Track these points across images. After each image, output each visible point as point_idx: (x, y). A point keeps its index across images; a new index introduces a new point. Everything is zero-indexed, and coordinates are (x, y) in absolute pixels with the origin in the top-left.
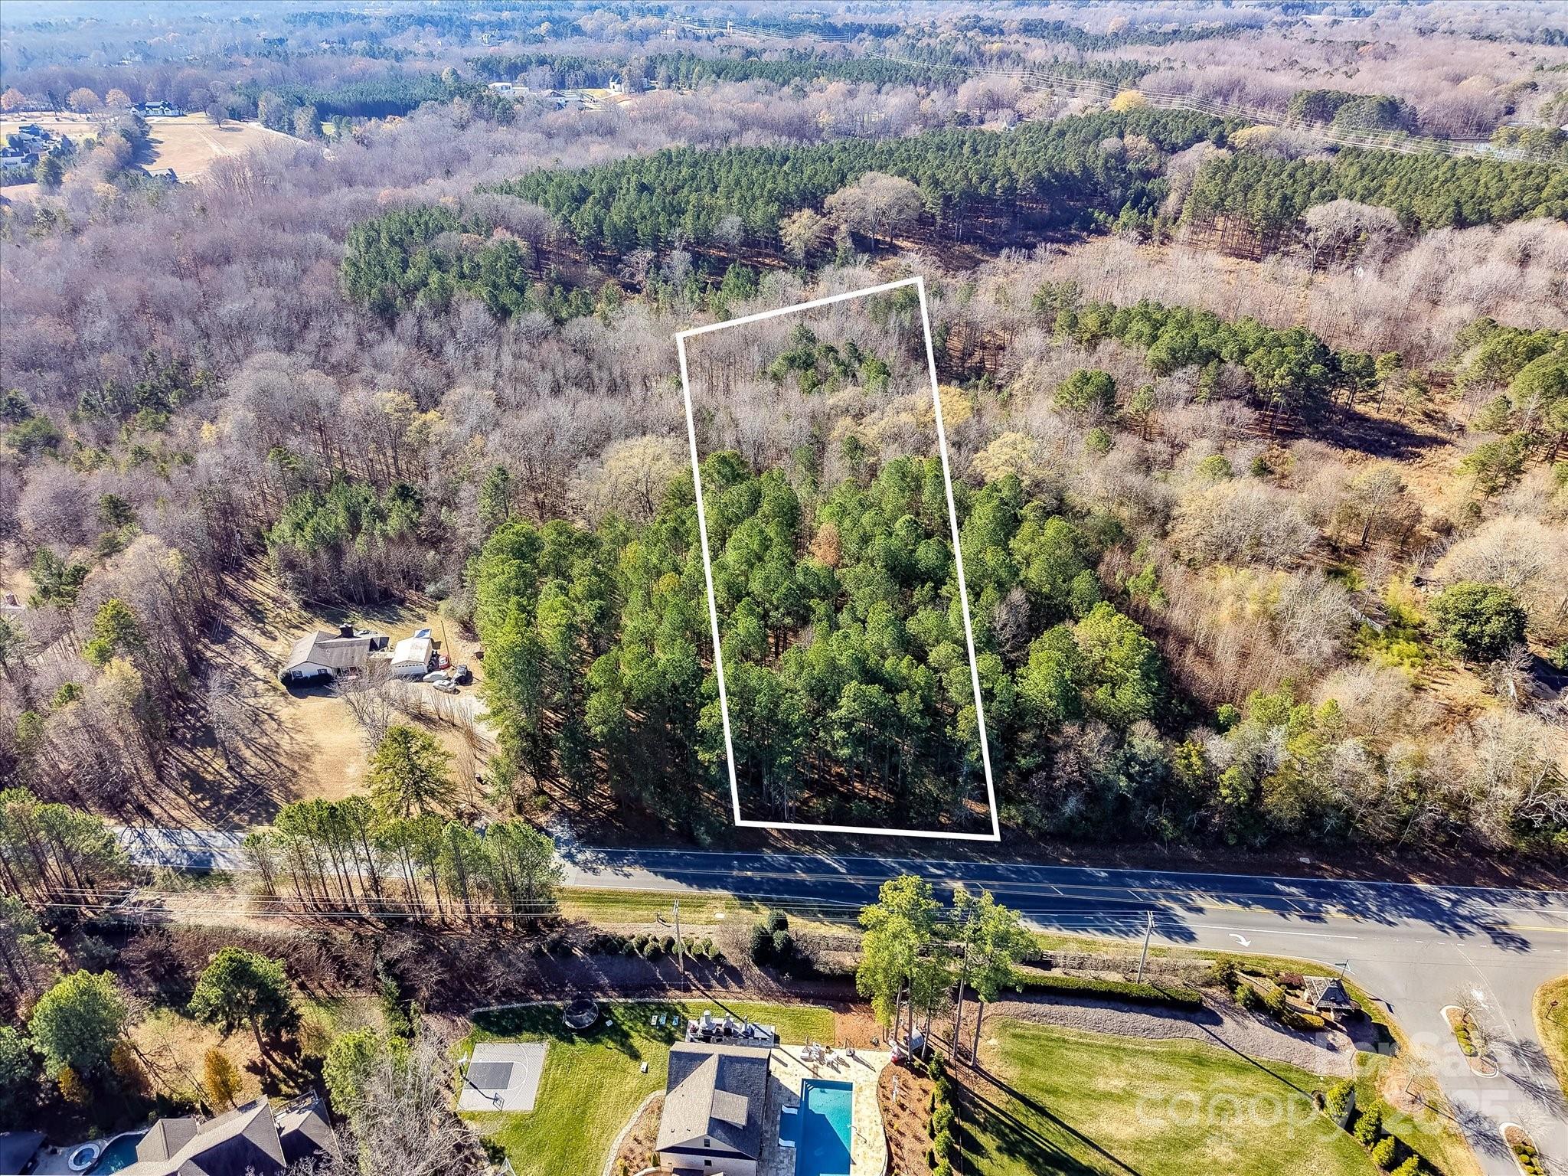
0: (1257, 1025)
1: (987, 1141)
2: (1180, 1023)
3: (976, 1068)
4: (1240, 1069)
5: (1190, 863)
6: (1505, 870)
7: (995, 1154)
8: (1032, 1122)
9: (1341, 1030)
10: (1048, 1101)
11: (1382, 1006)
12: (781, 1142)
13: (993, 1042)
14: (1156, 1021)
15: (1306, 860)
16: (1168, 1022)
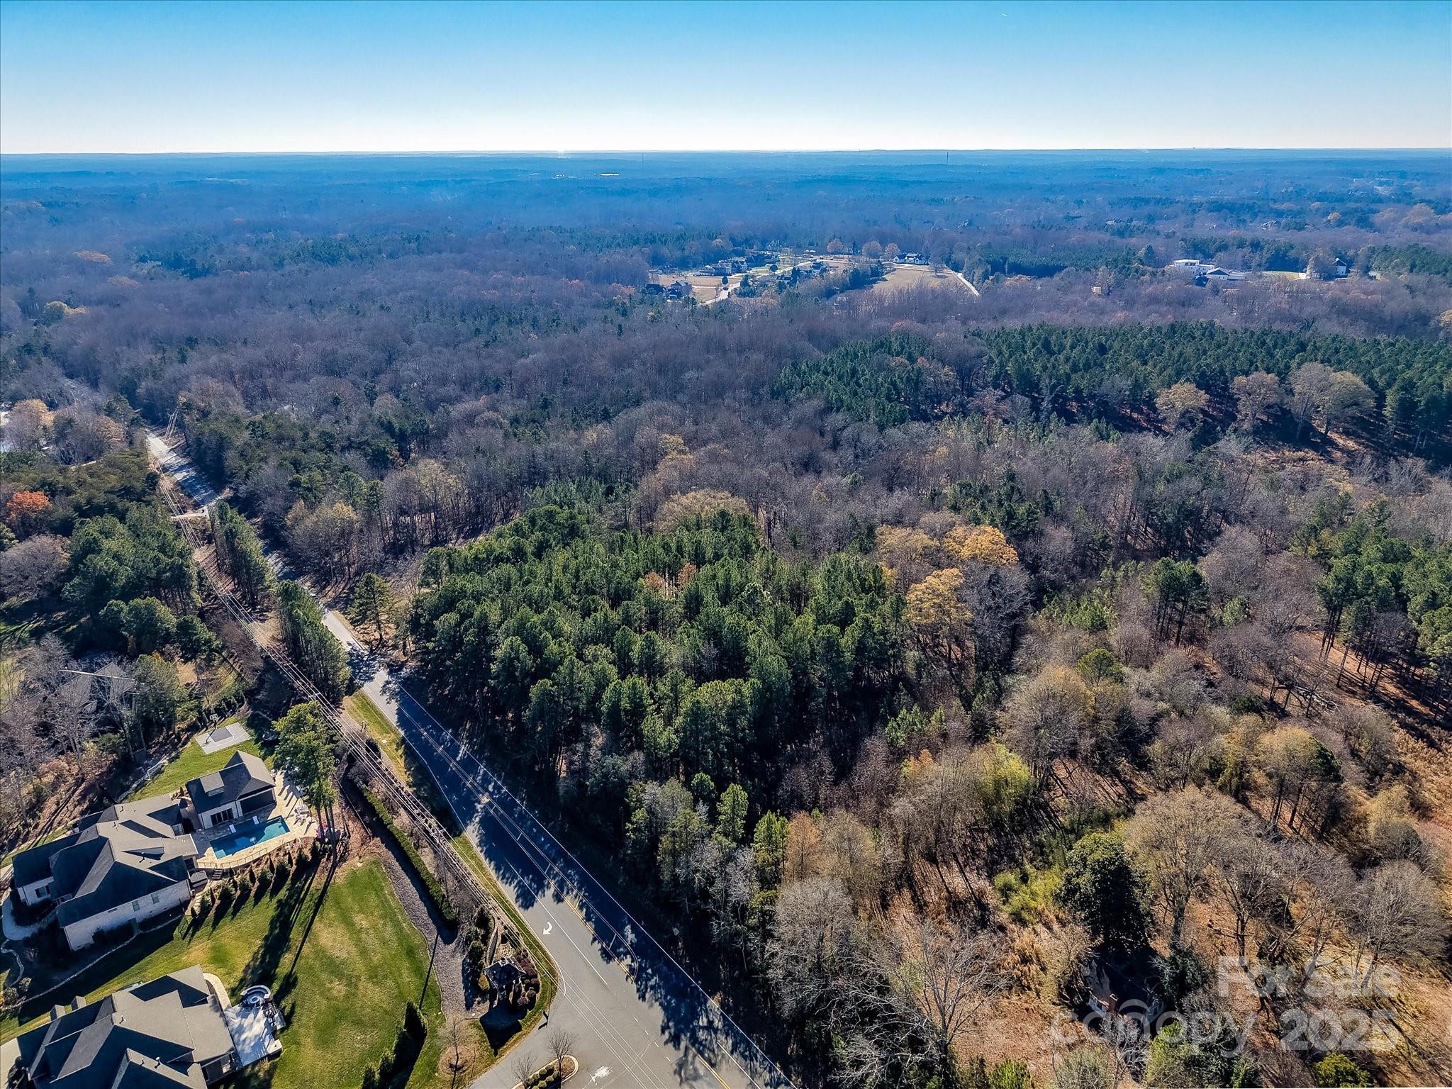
0: (460, 961)
1: (283, 894)
2: (432, 927)
3: (334, 866)
4: (417, 971)
5: (609, 881)
6: (792, 1048)
7: (275, 900)
8: (308, 903)
9: (492, 1004)
10: (328, 902)
11: (543, 1020)
12: (232, 827)
13: (360, 865)
14: (426, 916)
15: (676, 931)
16: (430, 921)
